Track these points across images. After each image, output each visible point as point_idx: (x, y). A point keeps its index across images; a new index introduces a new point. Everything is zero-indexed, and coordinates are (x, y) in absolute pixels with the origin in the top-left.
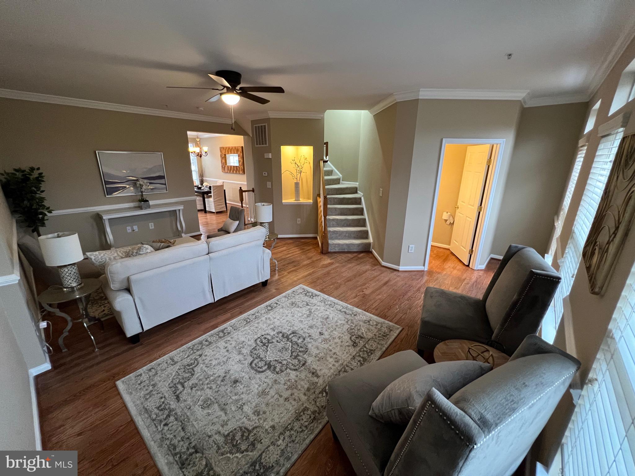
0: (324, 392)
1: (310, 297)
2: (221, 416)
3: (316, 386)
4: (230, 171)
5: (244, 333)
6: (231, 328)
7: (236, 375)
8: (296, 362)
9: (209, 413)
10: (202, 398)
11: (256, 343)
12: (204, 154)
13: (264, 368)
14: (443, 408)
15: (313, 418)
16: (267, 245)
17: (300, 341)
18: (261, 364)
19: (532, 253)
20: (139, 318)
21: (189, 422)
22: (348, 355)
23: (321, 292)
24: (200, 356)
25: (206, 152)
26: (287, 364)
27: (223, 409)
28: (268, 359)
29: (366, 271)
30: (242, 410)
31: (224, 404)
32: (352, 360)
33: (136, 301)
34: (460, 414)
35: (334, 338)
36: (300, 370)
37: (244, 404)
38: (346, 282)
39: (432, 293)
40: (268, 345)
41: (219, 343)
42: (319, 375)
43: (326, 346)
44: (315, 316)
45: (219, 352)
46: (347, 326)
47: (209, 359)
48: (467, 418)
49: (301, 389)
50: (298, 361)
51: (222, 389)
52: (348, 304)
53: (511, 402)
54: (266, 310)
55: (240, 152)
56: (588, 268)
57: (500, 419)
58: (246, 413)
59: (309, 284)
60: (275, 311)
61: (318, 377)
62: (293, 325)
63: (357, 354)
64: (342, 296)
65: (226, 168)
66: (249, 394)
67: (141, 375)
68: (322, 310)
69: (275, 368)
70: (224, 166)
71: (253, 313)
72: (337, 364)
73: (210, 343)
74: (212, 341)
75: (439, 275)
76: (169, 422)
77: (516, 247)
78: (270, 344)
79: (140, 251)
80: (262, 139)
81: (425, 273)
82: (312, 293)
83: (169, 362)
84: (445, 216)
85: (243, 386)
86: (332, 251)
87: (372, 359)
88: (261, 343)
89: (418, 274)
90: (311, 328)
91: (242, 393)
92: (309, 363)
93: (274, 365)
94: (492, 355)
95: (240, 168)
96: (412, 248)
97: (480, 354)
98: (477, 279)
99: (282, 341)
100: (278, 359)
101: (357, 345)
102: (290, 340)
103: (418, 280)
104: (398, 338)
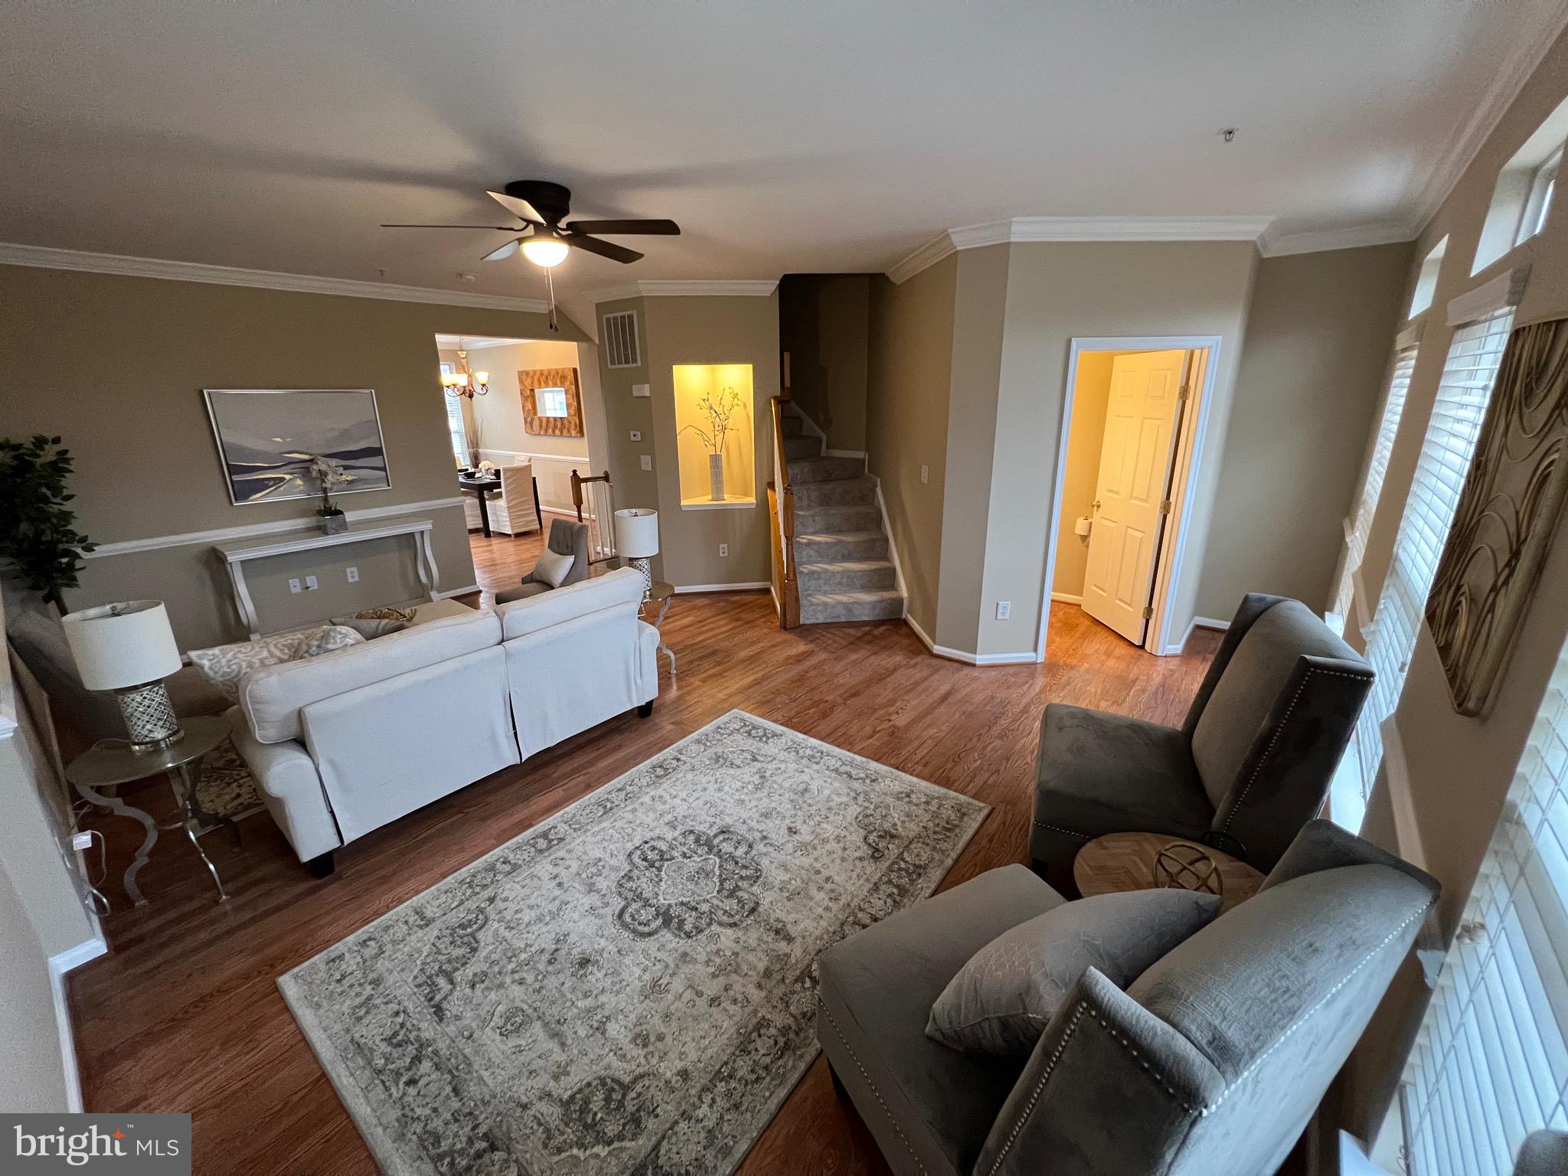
0: (807, 979)
1: (761, 740)
2: (551, 1051)
4: (546, 431)
5: (599, 838)
6: (566, 827)
7: (585, 946)
8: (731, 904)
9: (520, 1046)
10: (500, 1008)
11: (632, 863)
12: (478, 389)
13: (654, 926)
14: (1119, 1017)
15: (782, 1044)
16: (648, 614)
17: (740, 852)
18: (645, 914)
19: (1299, 611)
20: (332, 812)
21: (469, 1072)
22: (862, 881)
23: (787, 726)
24: (492, 900)
25: (484, 385)
26: (711, 912)
27: (555, 1035)
28: (662, 901)
29: (895, 670)
30: (603, 1034)
31: (558, 1022)
32: (872, 894)
33: (321, 767)
34: (1162, 1030)
35: (825, 841)
36: (744, 924)
37: (608, 1018)
38: (846, 699)
39: (1061, 719)
40: (662, 866)
41: (537, 866)
42: (793, 935)
43: (806, 861)
44: (775, 786)
45: (539, 889)
46: (854, 810)
47: (513, 906)
48: (1181, 1040)
49: (750, 973)
50: (739, 902)
51: (551, 982)
52: (854, 753)
53: (1285, 992)
54: (653, 776)
55: (571, 383)
56: (1444, 650)
57: (1261, 1038)
58: (615, 1042)
59: (758, 707)
60: (675, 779)
61: (789, 939)
62: (722, 812)
63: (885, 879)
64: (836, 734)
65: (536, 423)
66: (618, 993)
67: (341, 957)
68: (791, 772)
69: (681, 922)
70: (529, 419)
71: (619, 786)
73: (515, 867)
74: (520, 862)
75: (1072, 674)
76: (419, 1074)
77: (1261, 599)
78: (666, 863)
79: (327, 643)
80: (626, 349)
81: (1039, 665)
82: (765, 729)
83: (411, 920)
84: (1080, 528)
85: (603, 972)
86: (808, 622)
87: (922, 889)
88: (644, 863)
89: (1023, 672)
90: (766, 817)
91: (603, 991)
92: (766, 907)
93: (679, 916)
94: (1216, 868)
95: (570, 422)
96: (1005, 608)
97: (1185, 868)
98: (1165, 678)
99: (695, 853)
100: (687, 899)
101: (882, 856)
102: (716, 850)
103: (1022, 686)
104: (980, 832)
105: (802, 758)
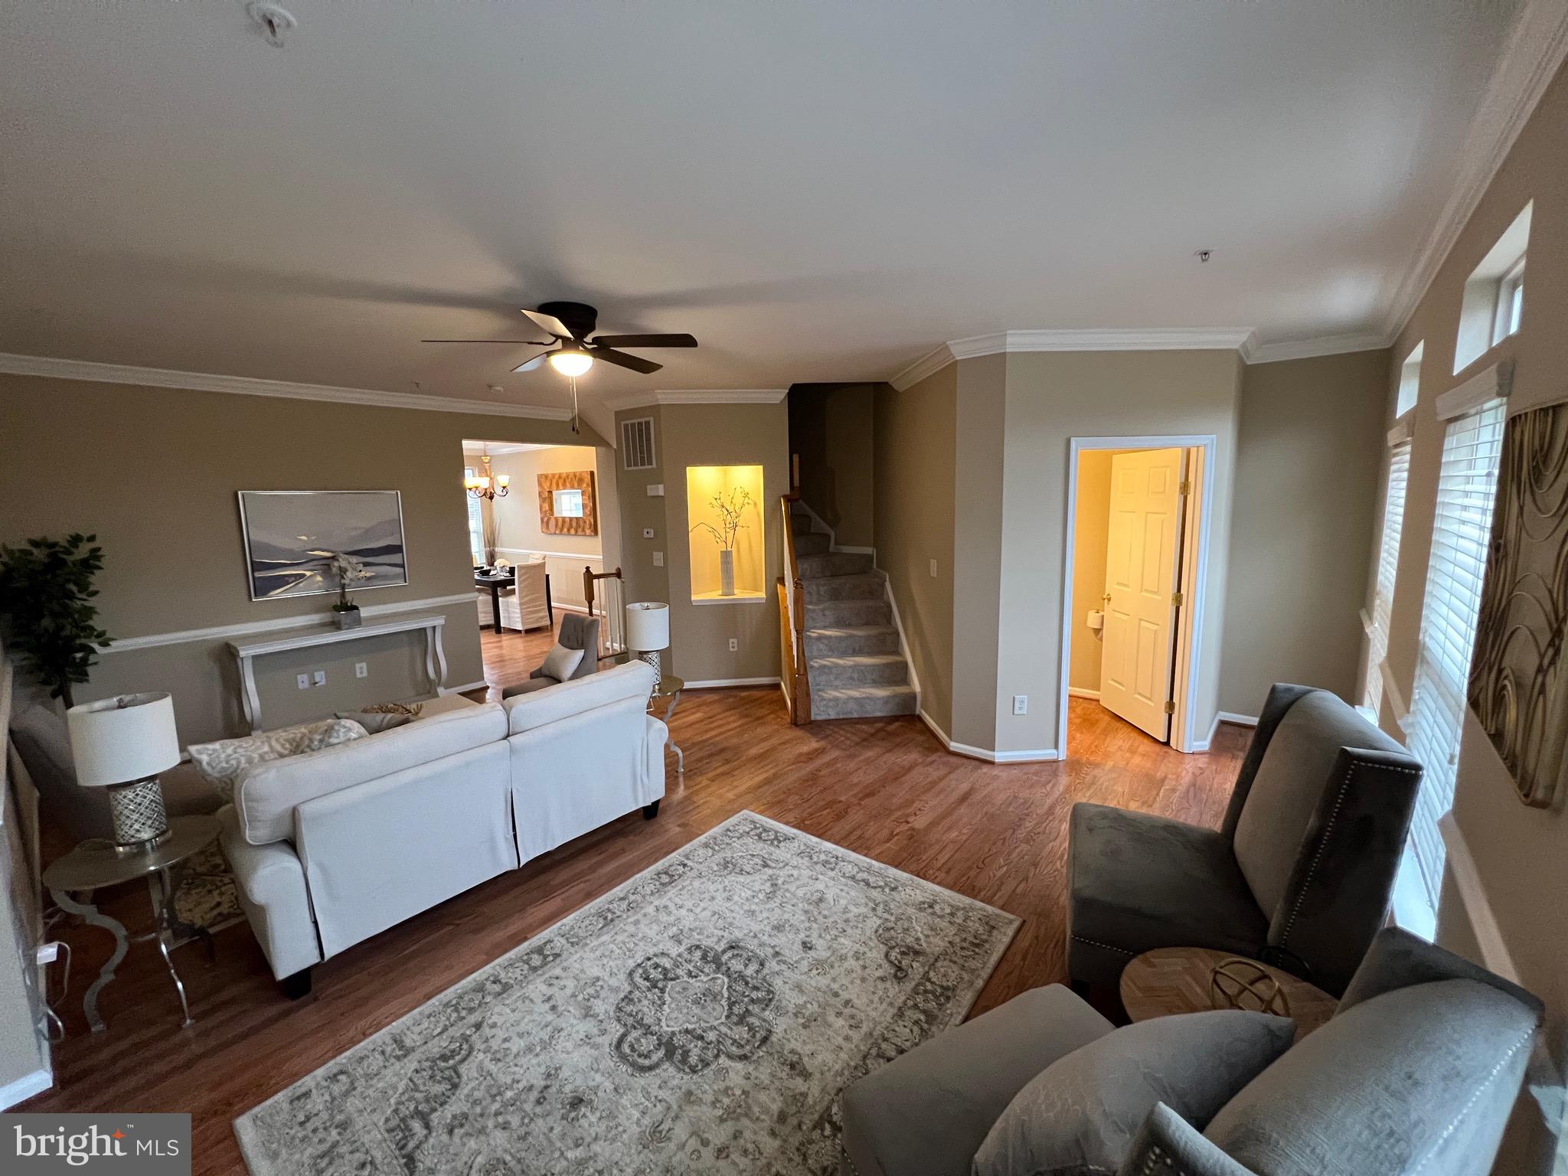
0: (827, 1125)
1: (772, 843)
3: (802, 1106)
4: (562, 530)
5: (598, 953)
6: (563, 941)
7: (578, 1082)
8: (741, 1032)
11: (633, 982)
12: (498, 491)
13: (655, 1058)
16: (657, 708)
17: (749, 970)
18: (647, 1044)
19: (1330, 701)
20: (316, 923)
22: (885, 1005)
23: (799, 828)
24: (478, 1026)
25: (504, 487)
26: (719, 1042)
28: (665, 1028)
29: (910, 769)
32: (896, 1021)
33: (309, 872)
35: (843, 958)
36: (755, 1058)
37: (601, 1173)
38: (861, 799)
39: (1090, 819)
40: (666, 986)
41: (530, 986)
42: (810, 1071)
43: (823, 981)
44: (788, 895)
45: (531, 1012)
46: (874, 922)
47: (501, 1034)
49: (763, 1117)
50: (750, 1029)
51: (539, 1126)
52: (872, 858)
54: (657, 883)
55: (588, 485)
56: (1496, 737)
59: (767, 809)
60: (681, 887)
61: (806, 1075)
62: (731, 924)
63: (910, 1003)
64: (853, 837)
65: (552, 523)
66: (614, 1140)
67: (307, 1094)
68: (805, 880)
69: (686, 1054)
70: (546, 519)
71: (622, 895)
72: (856, 1036)
73: (506, 987)
74: (512, 982)
75: (1096, 771)
77: (1290, 690)
78: (670, 984)
79: (329, 737)
80: (642, 453)
81: (1061, 764)
82: (776, 832)
83: (388, 1050)
84: (1093, 621)
85: (598, 1114)
86: (819, 718)
87: (951, 1015)
88: (646, 982)
89: (1045, 770)
90: (779, 931)
91: (596, 1138)
92: (780, 1036)
93: (683, 1046)
94: (1280, 991)
95: (585, 522)
96: (1022, 702)
97: (1246, 989)
98: (1195, 776)
99: (702, 971)
100: (693, 1026)
101: (905, 976)
102: (724, 968)
103: (1044, 785)
104: (1013, 949)
105: (816, 863)
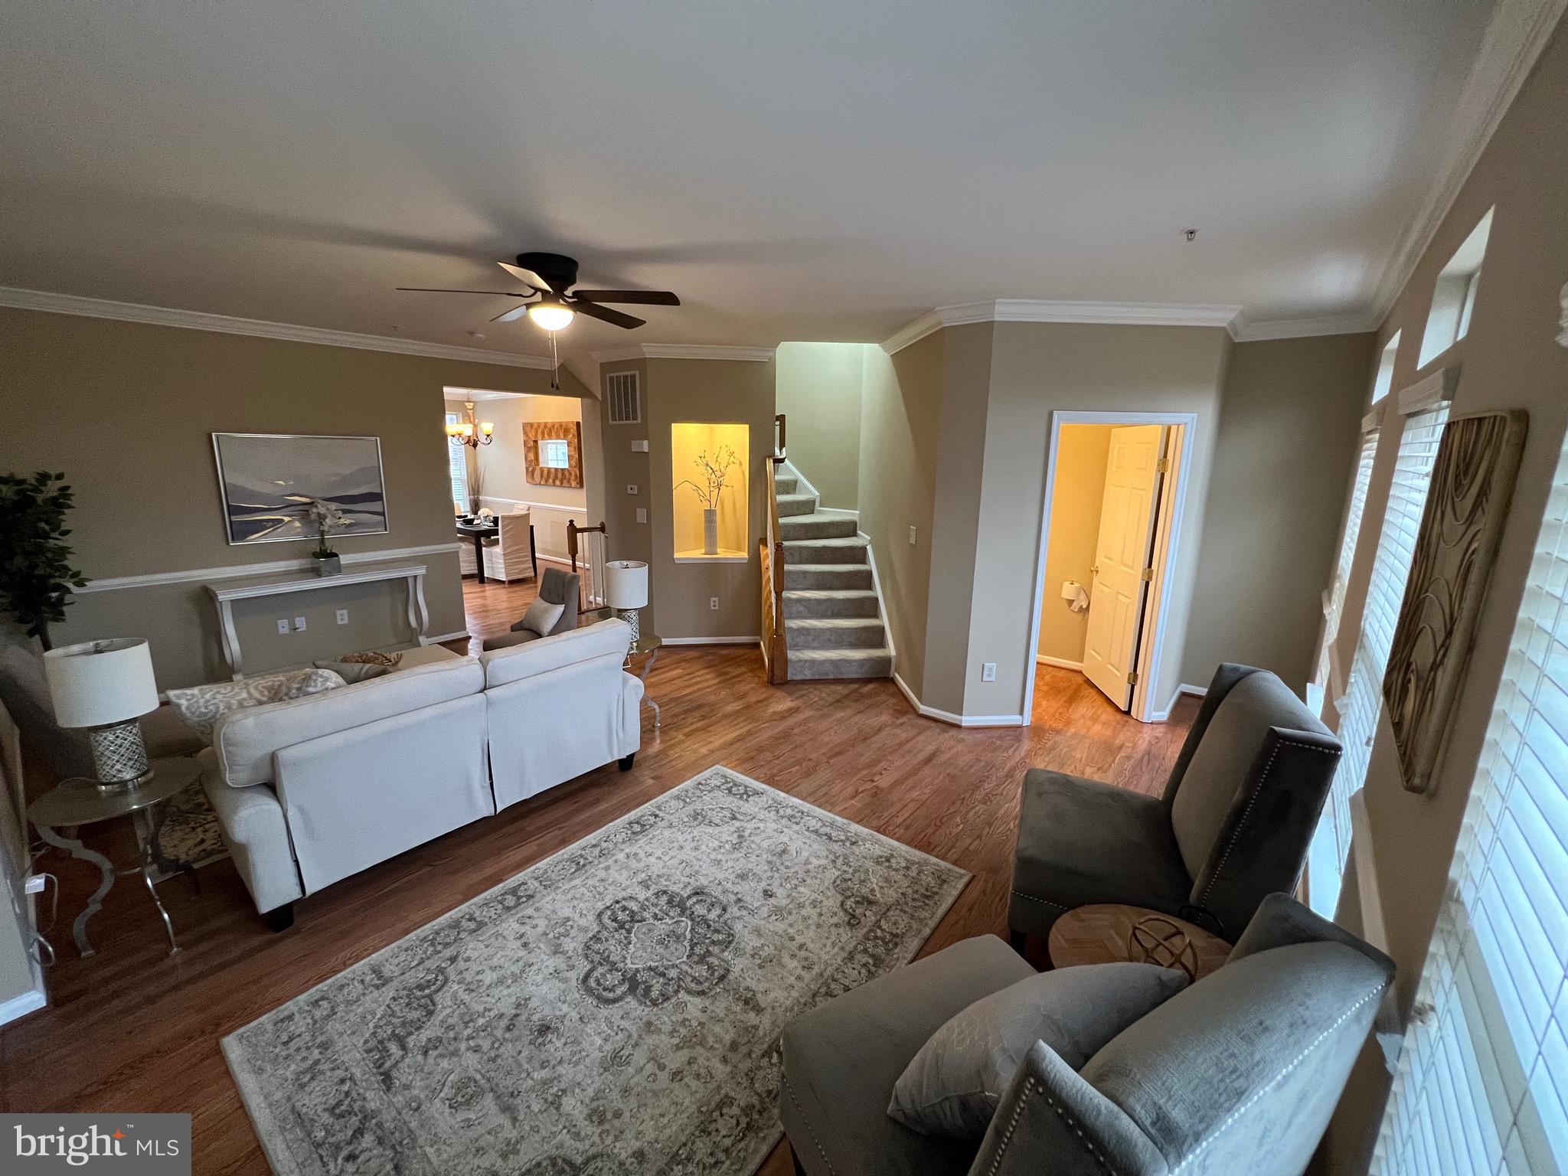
0: (775, 1055)
1: (741, 797)
2: (502, 1126)
3: (753, 1037)
4: (547, 480)
5: (569, 896)
6: (536, 884)
7: (546, 1012)
8: (701, 971)
9: (469, 1120)
10: (451, 1077)
11: (601, 923)
12: (482, 438)
13: (619, 991)
14: (1065, 1095)
15: (744, 1125)
16: (635, 665)
17: (715, 914)
18: (612, 979)
19: (1274, 685)
20: (296, 861)
21: (413, 1148)
22: (836, 949)
23: (769, 784)
24: (453, 960)
25: (488, 436)
26: (680, 979)
27: (507, 1109)
28: (630, 965)
29: (880, 730)
30: (557, 1109)
31: (512, 1094)
32: (846, 964)
33: (290, 815)
34: (1106, 1109)
35: (801, 906)
36: (713, 993)
37: (564, 1091)
38: (830, 758)
39: (1041, 784)
40: (633, 927)
41: (504, 924)
42: (763, 1006)
43: (780, 927)
44: (753, 846)
45: (503, 948)
46: (833, 874)
47: (475, 967)
48: (1125, 1120)
49: (716, 1046)
50: (709, 968)
51: (508, 1050)
52: (836, 814)
53: (1232, 1072)
54: (629, 832)
55: (574, 436)
56: (1398, 726)
57: (1206, 1120)
58: (569, 1119)
59: (740, 764)
60: (651, 836)
61: (758, 1010)
62: (697, 872)
63: (860, 948)
64: (821, 793)
65: (537, 473)
66: (576, 1064)
67: (290, 1017)
68: (770, 832)
69: (648, 989)
70: (531, 469)
71: (594, 842)
72: (807, 976)
73: (481, 925)
74: (486, 920)
75: (1057, 738)
76: (360, 1149)
77: (1236, 669)
78: (636, 925)
79: (307, 686)
80: (627, 407)
81: (1025, 729)
82: (746, 787)
83: (368, 978)
84: (1067, 592)
85: (563, 1040)
86: (795, 678)
87: (898, 959)
88: (613, 923)
89: (1007, 736)
90: (742, 879)
91: (560, 1062)
92: (737, 974)
93: (646, 982)
94: (1190, 944)
95: (570, 474)
96: (991, 669)
97: (1160, 944)
98: (1150, 744)
99: (667, 914)
100: (656, 964)
101: (858, 923)
102: (688, 912)
103: (1007, 749)
104: (960, 900)
105: (782, 817)
